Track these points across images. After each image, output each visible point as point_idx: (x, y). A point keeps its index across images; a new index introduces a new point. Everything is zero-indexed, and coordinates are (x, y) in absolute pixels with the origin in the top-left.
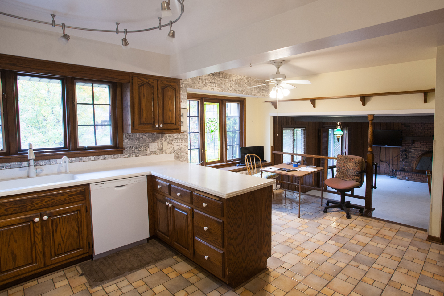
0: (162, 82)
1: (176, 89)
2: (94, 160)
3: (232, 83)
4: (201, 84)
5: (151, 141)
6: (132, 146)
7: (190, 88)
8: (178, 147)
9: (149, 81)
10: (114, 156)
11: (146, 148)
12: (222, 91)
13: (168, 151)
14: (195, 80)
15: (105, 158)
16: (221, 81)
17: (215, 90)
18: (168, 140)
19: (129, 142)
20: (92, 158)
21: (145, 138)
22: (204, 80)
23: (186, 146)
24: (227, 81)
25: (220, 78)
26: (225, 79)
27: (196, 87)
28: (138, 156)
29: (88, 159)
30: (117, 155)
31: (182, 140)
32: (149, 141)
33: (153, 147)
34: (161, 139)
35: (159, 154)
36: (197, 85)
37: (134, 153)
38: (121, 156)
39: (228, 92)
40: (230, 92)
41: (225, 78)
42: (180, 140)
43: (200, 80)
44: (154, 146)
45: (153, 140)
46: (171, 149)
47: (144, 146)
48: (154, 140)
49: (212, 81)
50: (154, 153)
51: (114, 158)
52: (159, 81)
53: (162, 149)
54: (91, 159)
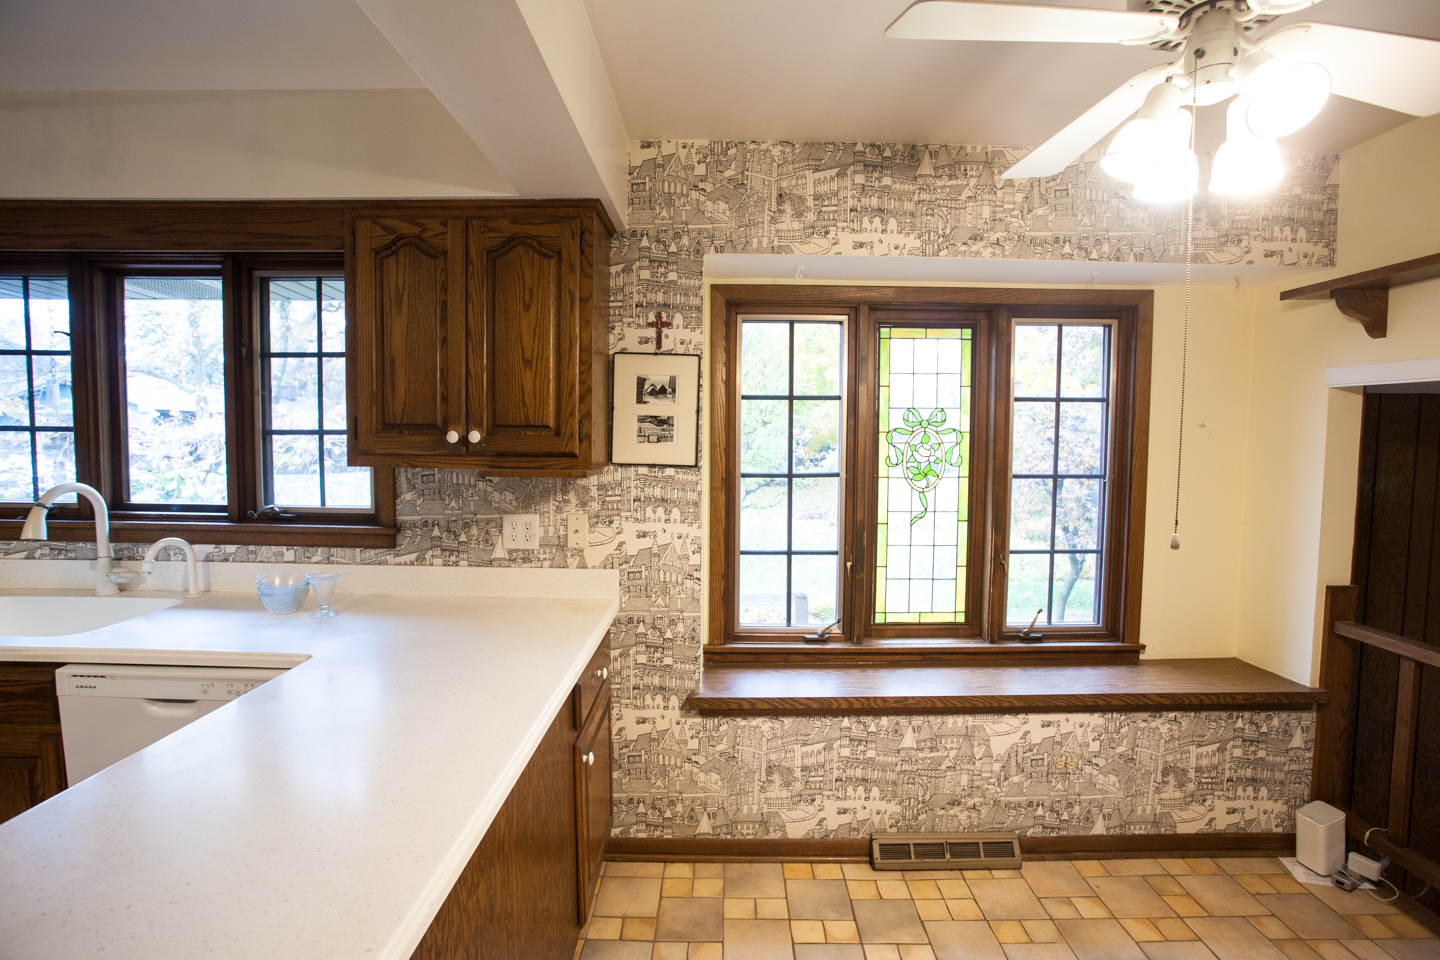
0: (490, 224)
1: (565, 254)
2: (295, 562)
3: (1008, 198)
4: (788, 223)
5: (514, 503)
6: (430, 522)
7: (720, 250)
8: (646, 543)
9: (425, 229)
10: (363, 555)
11: (487, 532)
12: (929, 249)
13: (594, 556)
14: (751, 210)
15: (332, 558)
16: (924, 196)
17: (879, 250)
18: (595, 506)
19: (418, 502)
20: (289, 554)
21: (485, 491)
22: (810, 203)
23: (688, 541)
24: (967, 193)
25: (920, 181)
26: (954, 182)
27: (760, 242)
28: (456, 564)
29: (275, 555)
30: (373, 552)
31: (668, 512)
32: (503, 505)
33: (521, 531)
34: (559, 498)
35: (547, 564)
36: (764, 234)
37: (438, 552)
38: (388, 557)
39: (978, 253)
40: (987, 253)
41: (951, 177)
42: (660, 510)
43: (787, 207)
44: (523, 529)
45: (524, 501)
46: (610, 549)
47: (482, 524)
48: (526, 504)
49: (865, 201)
50: (526, 557)
51: (363, 562)
52: (474, 221)
53: (562, 546)
54: (283, 555)
